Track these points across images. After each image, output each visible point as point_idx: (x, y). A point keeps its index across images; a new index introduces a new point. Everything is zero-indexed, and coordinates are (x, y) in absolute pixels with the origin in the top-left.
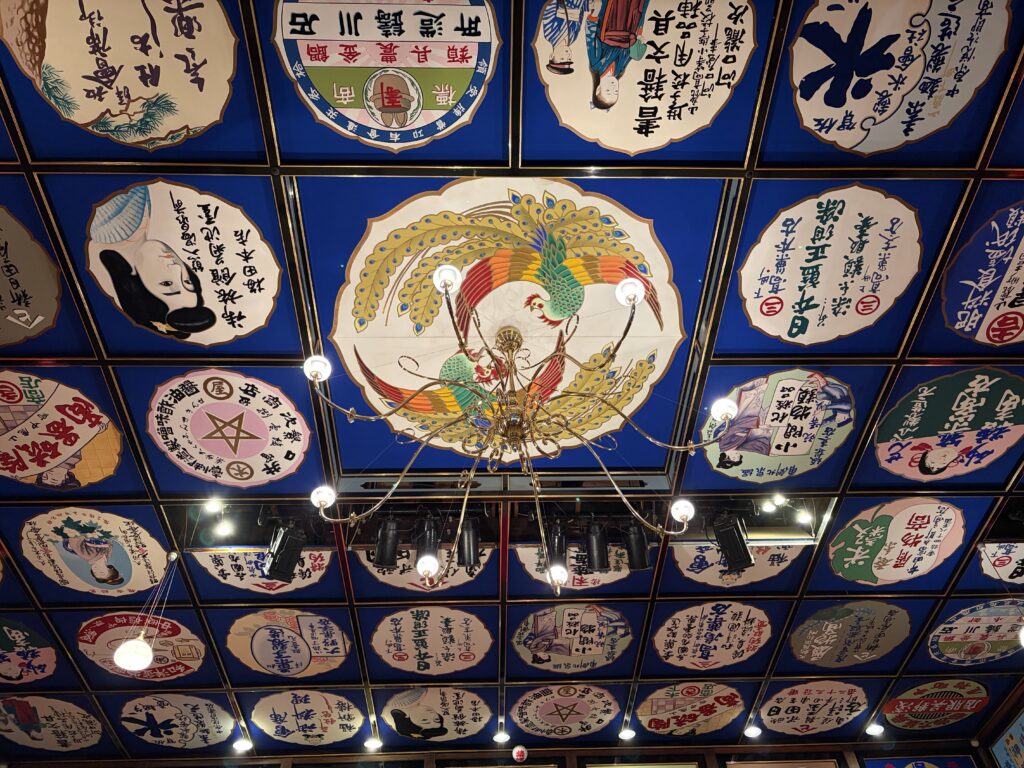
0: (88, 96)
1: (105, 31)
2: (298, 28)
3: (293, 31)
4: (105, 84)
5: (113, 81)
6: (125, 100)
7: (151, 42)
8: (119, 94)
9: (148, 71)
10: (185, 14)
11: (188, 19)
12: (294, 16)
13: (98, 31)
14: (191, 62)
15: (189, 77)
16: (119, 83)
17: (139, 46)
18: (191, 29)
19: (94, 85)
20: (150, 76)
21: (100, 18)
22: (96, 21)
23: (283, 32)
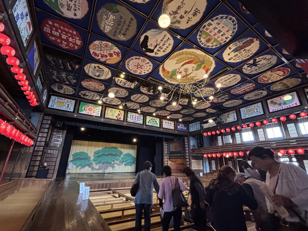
0: (169, 14)
2: (208, 25)
3: (207, 25)
4: (174, 14)
5: (175, 14)
6: (174, 18)
7: (187, 13)
8: (174, 17)
9: (182, 16)
10: (197, 13)
11: (196, 14)
12: (210, 23)
13: (182, 6)
14: (190, 19)
15: (187, 21)
16: (176, 15)
17: (185, 12)
18: (195, 15)
19: (172, 13)
20: (182, 17)
21: (184, 4)
22: (183, 4)
23: (206, 24)
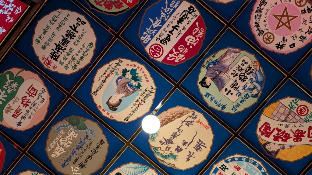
0: (160, 142)
1: (180, 135)
4: (167, 143)
5: (169, 144)
6: (167, 149)
7: (187, 145)
8: (167, 147)
10: (200, 146)
11: (200, 148)
12: (223, 165)
13: (178, 133)
14: (191, 155)
15: (187, 157)
17: (183, 143)
18: (198, 149)
19: (164, 141)
20: (179, 150)
21: (181, 132)
23: (218, 165)
